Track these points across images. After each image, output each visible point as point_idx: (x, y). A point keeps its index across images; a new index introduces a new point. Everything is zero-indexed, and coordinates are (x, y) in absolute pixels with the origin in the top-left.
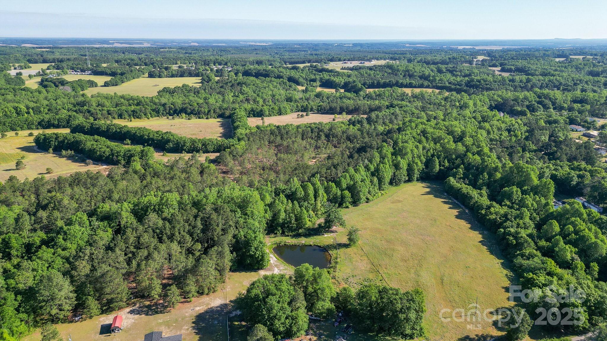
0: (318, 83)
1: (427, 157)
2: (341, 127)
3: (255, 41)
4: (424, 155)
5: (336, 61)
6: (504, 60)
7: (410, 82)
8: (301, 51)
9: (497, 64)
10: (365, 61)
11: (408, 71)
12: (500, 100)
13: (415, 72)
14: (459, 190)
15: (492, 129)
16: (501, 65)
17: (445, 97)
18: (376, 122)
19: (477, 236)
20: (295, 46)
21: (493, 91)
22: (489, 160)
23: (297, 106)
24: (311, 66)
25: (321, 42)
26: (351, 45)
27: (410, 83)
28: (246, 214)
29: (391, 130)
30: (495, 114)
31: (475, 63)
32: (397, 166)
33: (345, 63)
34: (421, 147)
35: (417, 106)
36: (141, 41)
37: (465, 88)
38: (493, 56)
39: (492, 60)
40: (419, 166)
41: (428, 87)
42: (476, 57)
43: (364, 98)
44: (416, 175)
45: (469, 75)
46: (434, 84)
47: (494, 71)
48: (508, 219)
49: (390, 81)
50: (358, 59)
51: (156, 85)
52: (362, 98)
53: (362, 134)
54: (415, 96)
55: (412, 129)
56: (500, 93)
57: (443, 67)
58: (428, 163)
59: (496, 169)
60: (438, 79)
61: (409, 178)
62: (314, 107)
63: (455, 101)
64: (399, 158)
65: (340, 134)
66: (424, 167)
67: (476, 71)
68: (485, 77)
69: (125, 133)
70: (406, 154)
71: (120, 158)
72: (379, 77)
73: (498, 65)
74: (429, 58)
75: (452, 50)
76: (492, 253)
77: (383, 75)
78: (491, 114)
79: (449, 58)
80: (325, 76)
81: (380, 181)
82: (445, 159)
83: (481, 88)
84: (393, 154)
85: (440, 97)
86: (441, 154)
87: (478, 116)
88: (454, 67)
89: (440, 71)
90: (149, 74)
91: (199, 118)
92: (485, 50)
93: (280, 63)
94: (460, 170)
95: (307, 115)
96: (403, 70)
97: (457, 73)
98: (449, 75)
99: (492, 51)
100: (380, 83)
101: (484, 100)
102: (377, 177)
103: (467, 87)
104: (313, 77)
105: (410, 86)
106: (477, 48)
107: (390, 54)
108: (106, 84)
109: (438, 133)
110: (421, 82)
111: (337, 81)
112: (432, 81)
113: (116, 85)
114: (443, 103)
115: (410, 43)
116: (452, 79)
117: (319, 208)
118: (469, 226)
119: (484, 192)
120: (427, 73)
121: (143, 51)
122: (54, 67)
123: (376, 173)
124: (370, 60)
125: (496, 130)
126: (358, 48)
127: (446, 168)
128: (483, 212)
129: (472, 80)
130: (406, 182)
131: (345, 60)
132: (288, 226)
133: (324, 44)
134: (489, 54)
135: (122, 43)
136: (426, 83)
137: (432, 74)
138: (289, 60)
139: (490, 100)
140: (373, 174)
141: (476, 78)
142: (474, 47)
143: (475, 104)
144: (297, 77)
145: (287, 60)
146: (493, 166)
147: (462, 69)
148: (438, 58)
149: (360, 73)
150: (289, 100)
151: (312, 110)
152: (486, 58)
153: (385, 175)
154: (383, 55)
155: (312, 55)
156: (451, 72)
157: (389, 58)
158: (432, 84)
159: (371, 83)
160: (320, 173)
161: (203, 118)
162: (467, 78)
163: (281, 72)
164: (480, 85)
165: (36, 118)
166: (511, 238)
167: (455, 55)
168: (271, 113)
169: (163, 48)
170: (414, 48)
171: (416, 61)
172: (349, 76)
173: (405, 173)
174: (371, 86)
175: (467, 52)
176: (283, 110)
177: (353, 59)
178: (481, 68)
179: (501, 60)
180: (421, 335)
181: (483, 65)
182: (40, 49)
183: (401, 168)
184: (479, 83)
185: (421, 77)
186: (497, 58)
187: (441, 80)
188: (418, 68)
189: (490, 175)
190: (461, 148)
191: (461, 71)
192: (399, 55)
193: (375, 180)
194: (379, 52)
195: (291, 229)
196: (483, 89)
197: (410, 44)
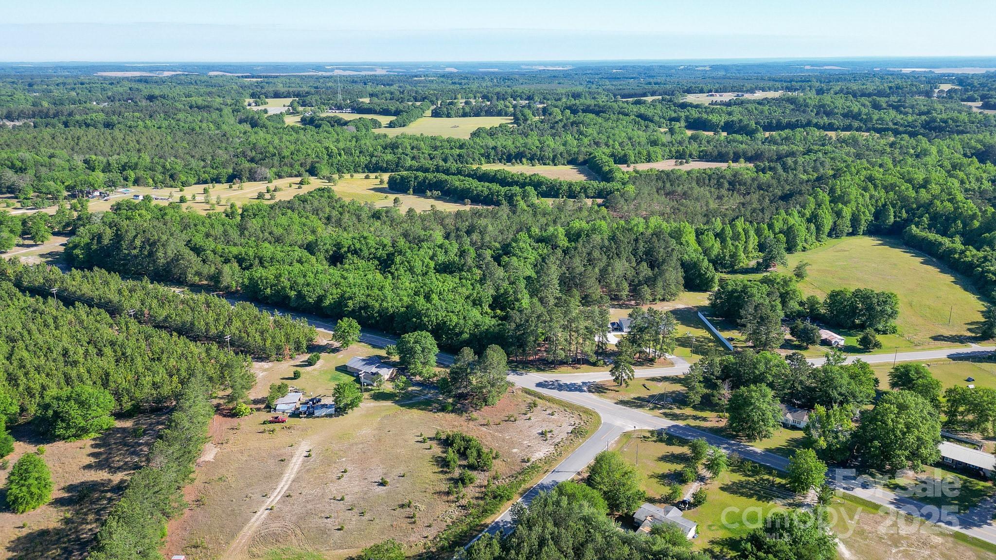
0: (683, 124)
1: (877, 207)
2: (747, 173)
3: (545, 65)
4: (872, 205)
5: (695, 93)
6: (988, 91)
7: (830, 121)
8: (627, 78)
9: (976, 96)
10: (744, 92)
11: (823, 106)
12: (979, 146)
13: (836, 108)
14: (924, 239)
15: (968, 178)
16: (983, 98)
17: (890, 142)
18: (795, 169)
19: (948, 278)
20: (614, 71)
21: (968, 135)
22: (964, 207)
23: (670, 151)
24: (663, 100)
25: (656, 64)
26: (707, 69)
27: (830, 124)
28: (681, 244)
29: (822, 176)
30: (971, 161)
31: (935, 95)
32: (838, 214)
33: (711, 95)
34: (867, 195)
35: (849, 152)
37: (922, 131)
38: (969, 85)
39: (967, 90)
40: (867, 217)
41: (859, 129)
42: (936, 86)
43: (763, 143)
44: (863, 227)
45: (928, 113)
46: (870, 125)
47: (971, 107)
48: (988, 260)
49: (797, 121)
50: (732, 90)
51: (455, 127)
52: (760, 143)
53: (779, 182)
54: (843, 141)
55: (851, 174)
56: (980, 137)
57: (883, 101)
58: (879, 214)
59: (974, 217)
60: (875, 117)
61: (853, 231)
62: (694, 153)
63: (907, 147)
64: (840, 205)
65: (749, 181)
66: (873, 219)
67: (939, 106)
68: (956, 114)
70: (849, 202)
71: (500, 198)
72: (777, 114)
73: (977, 99)
74: (854, 87)
75: (892, 75)
76: (966, 290)
77: (783, 113)
78: (965, 161)
79: (890, 88)
80: (693, 112)
81: (818, 229)
82: (902, 209)
83: (948, 131)
84: (830, 202)
85: (883, 142)
86: (897, 203)
87: (947, 164)
88: (899, 101)
89: (876, 106)
90: (432, 113)
91: (545, 164)
92: (953, 75)
93: (607, 96)
94: (925, 219)
95: (687, 162)
96: (815, 105)
97: (906, 110)
98: (893, 113)
99: (967, 77)
100: (781, 123)
101: (954, 147)
102: (814, 224)
103: (925, 128)
104: (674, 115)
105: (830, 127)
106: (938, 71)
107: (782, 81)
108: (394, 125)
109: (891, 179)
110: (847, 122)
111: (714, 120)
112: (865, 122)
113: (404, 126)
114: (888, 150)
115: (813, 64)
116: (899, 117)
117: (750, 250)
118: (939, 270)
119: (957, 239)
120: (856, 110)
121: (393, 81)
122: (298, 103)
123: (813, 219)
124: (752, 91)
125: (973, 180)
126: (722, 73)
127: (904, 220)
128: (957, 256)
129: (934, 120)
130: (850, 234)
131: (710, 91)
132: (721, 263)
133: (661, 66)
134: (961, 80)
135: (344, 70)
136: (856, 124)
137: (864, 110)
138: (620, 92)
139: (963, 148)
140: (809, 221)
141: (940, 116)
142: (933, 70)
143: (940, 152)
144: (650, 114)
145: (617, 92)
146: (970, 213)
147: (915, 103)
148: (870, 87)
149: (746, 109)
150: (654, 143)
151: (691, 156)
152: (957, 87)
153: (825, 222)
154: (771, 83)
155: (650, 83)
156: (897, 108)
157: (782, 87)
158: (866, 125)
159: (766, 124)
160: (744, 216)
162: (924, 117)
163: (622, 108)
164: (946, 127)
166: (991, 275)
167: (898, 81)
168: (637, 159)
169: (416, 76)
170: (822, 72)
171: (832, 92)
172: (730, 114)
173: (848, 223)
174: (768, 127)
175: (920, 78)
176: (653, 156)
177: (724, 90)
178: (947, 102)
179: (983, 90)
180: (894, 333)
181: (951, 98)
182: (249, 79)
183: (843, 217)
184: (944, 125)
185: (845, 116)
186: (976, 87)
187: (880, 119)
188: (840, 103)
189: (965, 225)
190: (924, 195)
191: (912, 107)
192: (799, 84)
193: (812, 228)
194: (762, 79)
195: (724, 266)
196: (952, 132)
197: (812, 66)
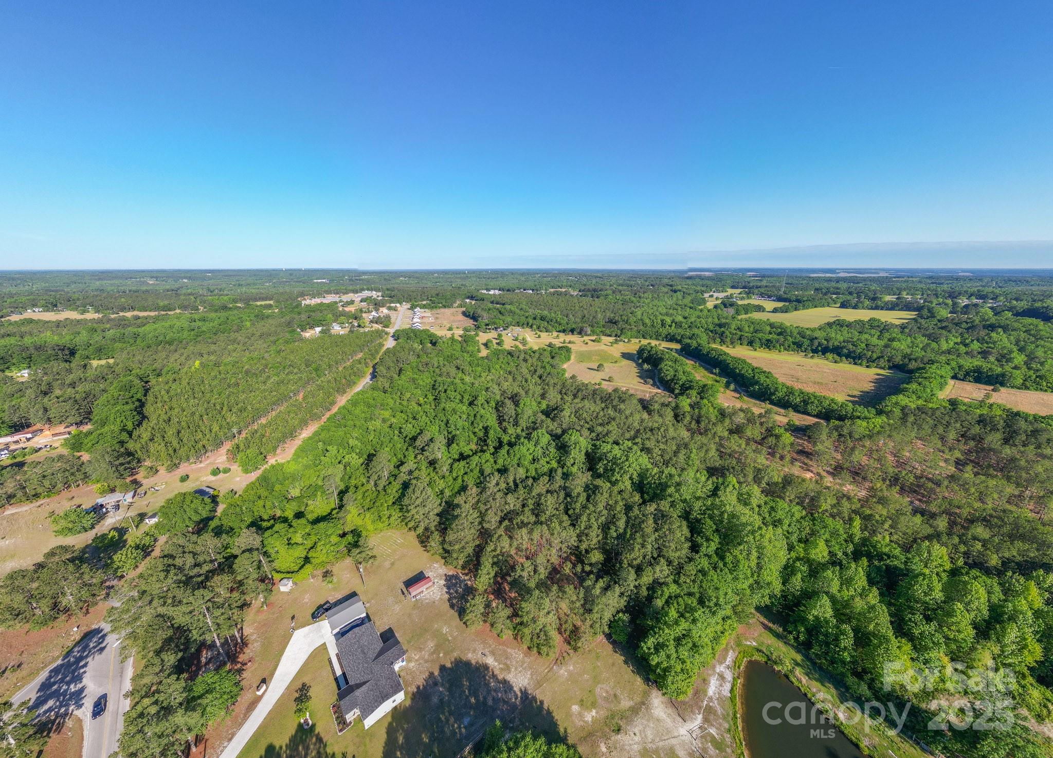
36: (877, 271)
51: (835, 316)
69: (721, 361)
90: (841, 305)
91: (855, 364)
108: (775, 311)
113: (786, 312)
121: (866, 281)
161: (861, 364)
165: (664, 332)
